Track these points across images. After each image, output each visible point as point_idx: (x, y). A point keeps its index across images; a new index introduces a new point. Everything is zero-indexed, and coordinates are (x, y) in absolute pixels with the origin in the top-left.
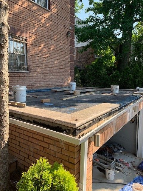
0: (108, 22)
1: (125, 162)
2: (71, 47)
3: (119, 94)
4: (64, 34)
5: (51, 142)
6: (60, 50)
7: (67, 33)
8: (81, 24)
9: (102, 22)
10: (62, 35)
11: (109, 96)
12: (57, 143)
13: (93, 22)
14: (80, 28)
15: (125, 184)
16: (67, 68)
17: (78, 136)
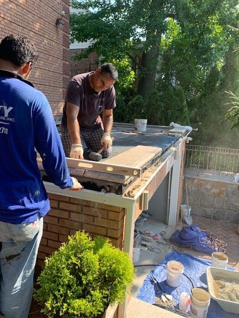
0: (123, 10)
1: (153, 234)
2: (64, 47)
3: (147, 132)
4: (51, 23)
5: (74, 208)
6: (45, 52)
7: (58, 22)
8: (76, 7)
9: (114, 10)
10: (47, 23)
11: (135, 135)
12: (85, 209)
13: (98, 7)
14: (74, 15)
15: (155, 265)
16: (58, 86)
17: (124, 194)
